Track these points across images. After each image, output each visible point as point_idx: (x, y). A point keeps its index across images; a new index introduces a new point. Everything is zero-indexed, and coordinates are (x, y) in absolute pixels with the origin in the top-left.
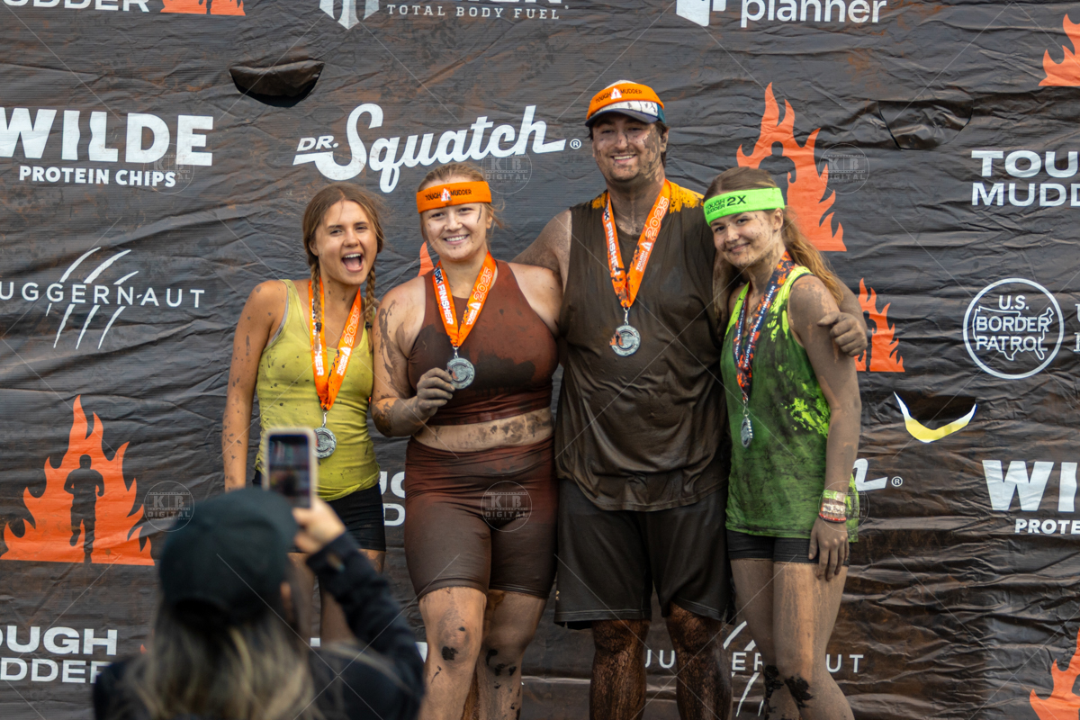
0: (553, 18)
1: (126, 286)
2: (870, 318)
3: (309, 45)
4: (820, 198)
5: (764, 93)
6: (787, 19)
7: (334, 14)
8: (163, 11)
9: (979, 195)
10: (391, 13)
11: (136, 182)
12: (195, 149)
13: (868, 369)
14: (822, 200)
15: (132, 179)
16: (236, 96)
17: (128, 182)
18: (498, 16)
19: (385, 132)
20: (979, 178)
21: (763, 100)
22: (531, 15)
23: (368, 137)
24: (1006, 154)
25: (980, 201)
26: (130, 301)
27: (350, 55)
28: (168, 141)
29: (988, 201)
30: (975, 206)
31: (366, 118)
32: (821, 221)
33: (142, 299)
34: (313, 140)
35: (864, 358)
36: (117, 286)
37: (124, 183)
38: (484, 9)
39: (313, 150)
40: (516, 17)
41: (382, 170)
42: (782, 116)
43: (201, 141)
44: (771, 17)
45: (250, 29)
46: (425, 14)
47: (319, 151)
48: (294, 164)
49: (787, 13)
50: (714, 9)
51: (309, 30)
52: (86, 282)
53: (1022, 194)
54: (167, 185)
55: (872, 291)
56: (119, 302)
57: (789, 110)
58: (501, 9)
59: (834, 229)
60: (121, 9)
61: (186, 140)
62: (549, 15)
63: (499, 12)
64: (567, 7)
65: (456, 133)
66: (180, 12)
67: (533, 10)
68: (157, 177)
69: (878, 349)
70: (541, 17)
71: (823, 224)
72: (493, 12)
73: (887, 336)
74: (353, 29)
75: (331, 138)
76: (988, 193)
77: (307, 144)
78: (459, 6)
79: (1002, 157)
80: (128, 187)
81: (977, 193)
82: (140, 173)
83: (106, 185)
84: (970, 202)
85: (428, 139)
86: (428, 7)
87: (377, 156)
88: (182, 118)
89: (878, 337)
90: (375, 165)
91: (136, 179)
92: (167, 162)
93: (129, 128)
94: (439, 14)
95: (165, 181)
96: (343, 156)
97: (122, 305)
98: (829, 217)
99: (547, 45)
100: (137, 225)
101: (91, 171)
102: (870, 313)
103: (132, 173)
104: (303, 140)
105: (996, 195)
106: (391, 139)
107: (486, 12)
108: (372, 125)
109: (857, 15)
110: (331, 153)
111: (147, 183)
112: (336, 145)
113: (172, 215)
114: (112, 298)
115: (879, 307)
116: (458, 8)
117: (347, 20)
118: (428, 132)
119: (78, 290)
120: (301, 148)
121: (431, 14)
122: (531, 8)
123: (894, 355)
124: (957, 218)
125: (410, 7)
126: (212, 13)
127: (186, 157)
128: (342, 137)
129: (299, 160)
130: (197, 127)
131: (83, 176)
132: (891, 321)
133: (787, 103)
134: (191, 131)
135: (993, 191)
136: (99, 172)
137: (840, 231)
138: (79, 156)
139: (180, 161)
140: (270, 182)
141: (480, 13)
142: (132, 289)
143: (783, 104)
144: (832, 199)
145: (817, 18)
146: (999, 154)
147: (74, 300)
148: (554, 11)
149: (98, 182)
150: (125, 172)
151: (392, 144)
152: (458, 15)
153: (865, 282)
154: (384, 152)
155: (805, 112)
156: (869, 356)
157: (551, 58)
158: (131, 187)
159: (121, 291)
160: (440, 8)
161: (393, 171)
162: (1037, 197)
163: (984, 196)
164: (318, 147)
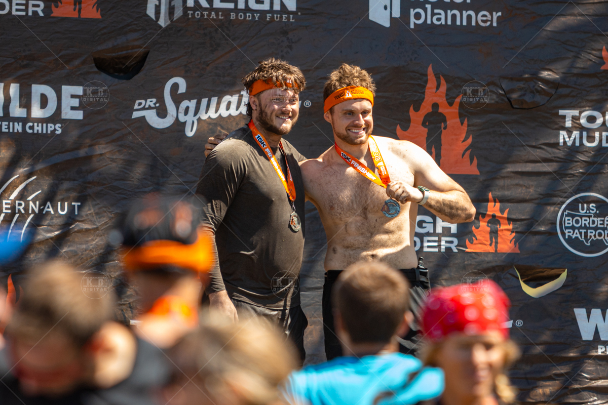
0: (291, 20)
1: (34, 201)
2: (496, 218)
3: (140, 38)
4: (462, 139)
5: (427, 71)
6: (438, 23)
7: (156, 17)
8: (52, 15)
9: (564, 139)
10: (190, 16)
11: (38, 130)
12: (73, 108)
13: (496, 251)
14: (464, 141)
15: (36, 128)
16: (96, 73)
17: (33, 131)
18: (257, 19)
19: (187, 96)
20: (564, 128)
21: (426, 75)
22: (277, 18)
23: (177, 99)
24: (580, 113)
25: (565, 142)
26: (37, 210)
27: (165, 45)
28: (56, 103)
29: (569, 143)
30: (561, 146)
31: (175, 86)
32: (463, 155)
33: (43, 209)
34: (143, 102)
35: (494, 244)
36: (29, 201)
37: (31, 131)
38: (248, 14)
39: (144, 109)
40: (268, 19)
41: (186, 122)
42: (438, 87)
43: (76, 102)
44: (429, 22)
45: (104, 28)
46: (211, 17)
47: (147, 109)
48: (133, 117)
49: (439, 19)
50: (393, 16)
51: (140, 28)
52: (10, 198)
53: (591, 139)
54: (57, 132)
55: (497, 200)
56: (30, 212)
57: (443, 81)
58: (258, 15)
59: (472, 160)
60: (27, 14)
61: (68, 103)
62: (288, 18)
63: (257, 16)
64: (299, 14)
65: (232, 96)
66: (62, 16)
67: (279, 15)
68: (51, 127)
69: (502, 238)
70: (284, 20)
71: (465, 156)
72: (253, 17)
73: (508, 230)
74: (167, 27)
75: (154, 100)
76: (569, 137)
77: (140, 104)
78: (232, 12)
79: (578, 115)
80: (33, 134)
81: (563, 137)
82: (40, 124)
83: (20, 133)
84: (559, 143)
85: (214, 100)
86: (213, 13)
87: (183, 112)
88: (64, 88)
89: (502, 230)
90: (182, 118)
91: (38, 128)
92: (56, 118)
93: (33, 94)
94: (220, 18)
95: (55, 130)
96: (162, 112)
97: (32, 213)
98: (468, 153)
99: (288, 38)
100: (39, 159)
101: (11, 124)
102: (497, 215)
103: (36, 124)
104: (138, 102)
105: (575, 139)
106: (192, 101)
107: (249, 16)
108: (180, 92)
109: (483, 21)
110: (155, 111)
111: (44, 132)
112: (157, 105)
113: (60, 153)
114: (26, 209)
115: (502, 211)
116: (232, 14)
117: (163, 22)
118: (214, 96)
119: (6, 204)
120: (136, 107)
121: (215, 17)
122: (277, 14)
123: (513, 242)
124: (550, 154)
125: (202, 13)
126: (81, 17)
127: (68, 114)
128: (161, 100)
129: (136, 115)
130: (73, 94)
131: (6, 127)
132: (510, 220)
133: (442, 78)
134: (70, 96)
135: (573, 137)
136: (16, 124)
137: (475, 161)
138: (4, 114)
139: (64, 116)
140: (118, 130)
141: (245, 17)
142: (37, 203)
143: (439, 78)
144: (470, 140)
145: (458, 23)
146: (576, 113)
147: (4, 211)
148: (291, 16)
149: (16, 131)
150: (31, 124)
151: (192, 104)
152: (232, 18)
153: (492, 195)
154: (187, 109)
155: (453, 84)
156: (497, 243)
157: (290, 47)
158: (35, 134)
159: (31, 204)
160: (220, 13)
161: (193, 122)
162: (601, 141)
163: (567, 140)
164: (147, 106)
